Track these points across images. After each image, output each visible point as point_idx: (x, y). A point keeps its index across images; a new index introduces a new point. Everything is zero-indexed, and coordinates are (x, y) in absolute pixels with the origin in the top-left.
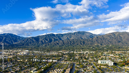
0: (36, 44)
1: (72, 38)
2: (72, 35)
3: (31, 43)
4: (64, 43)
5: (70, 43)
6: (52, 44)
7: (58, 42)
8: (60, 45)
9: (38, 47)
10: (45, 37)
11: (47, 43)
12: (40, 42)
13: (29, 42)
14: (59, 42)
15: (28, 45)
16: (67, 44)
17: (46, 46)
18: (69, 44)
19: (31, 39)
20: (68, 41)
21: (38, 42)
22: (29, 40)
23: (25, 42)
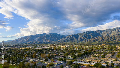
0: (76, 41)
1: (112, 34)
2: (112, 31)
3: (71, 40)
4: (103, 39)
5: (111, 39)
6: (91, 40)
7: (96, 38)
8: (99, 41)
9: (77, 43)
10: (83, 34)
11: (86, 39)
12: (79, 39)
13: (69, 39)
14: (98, 38)
15: (69, 41)
16: (106, 40)
17: (84, 42)
18: (109, 40)
19: (71, 37)
20: (108, 37)
21: (78, 39)
22: (70, 37)
23: (66, 39)
